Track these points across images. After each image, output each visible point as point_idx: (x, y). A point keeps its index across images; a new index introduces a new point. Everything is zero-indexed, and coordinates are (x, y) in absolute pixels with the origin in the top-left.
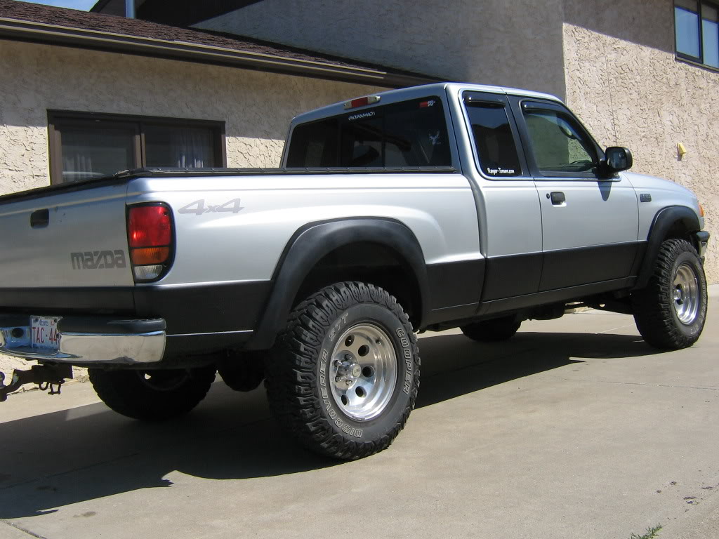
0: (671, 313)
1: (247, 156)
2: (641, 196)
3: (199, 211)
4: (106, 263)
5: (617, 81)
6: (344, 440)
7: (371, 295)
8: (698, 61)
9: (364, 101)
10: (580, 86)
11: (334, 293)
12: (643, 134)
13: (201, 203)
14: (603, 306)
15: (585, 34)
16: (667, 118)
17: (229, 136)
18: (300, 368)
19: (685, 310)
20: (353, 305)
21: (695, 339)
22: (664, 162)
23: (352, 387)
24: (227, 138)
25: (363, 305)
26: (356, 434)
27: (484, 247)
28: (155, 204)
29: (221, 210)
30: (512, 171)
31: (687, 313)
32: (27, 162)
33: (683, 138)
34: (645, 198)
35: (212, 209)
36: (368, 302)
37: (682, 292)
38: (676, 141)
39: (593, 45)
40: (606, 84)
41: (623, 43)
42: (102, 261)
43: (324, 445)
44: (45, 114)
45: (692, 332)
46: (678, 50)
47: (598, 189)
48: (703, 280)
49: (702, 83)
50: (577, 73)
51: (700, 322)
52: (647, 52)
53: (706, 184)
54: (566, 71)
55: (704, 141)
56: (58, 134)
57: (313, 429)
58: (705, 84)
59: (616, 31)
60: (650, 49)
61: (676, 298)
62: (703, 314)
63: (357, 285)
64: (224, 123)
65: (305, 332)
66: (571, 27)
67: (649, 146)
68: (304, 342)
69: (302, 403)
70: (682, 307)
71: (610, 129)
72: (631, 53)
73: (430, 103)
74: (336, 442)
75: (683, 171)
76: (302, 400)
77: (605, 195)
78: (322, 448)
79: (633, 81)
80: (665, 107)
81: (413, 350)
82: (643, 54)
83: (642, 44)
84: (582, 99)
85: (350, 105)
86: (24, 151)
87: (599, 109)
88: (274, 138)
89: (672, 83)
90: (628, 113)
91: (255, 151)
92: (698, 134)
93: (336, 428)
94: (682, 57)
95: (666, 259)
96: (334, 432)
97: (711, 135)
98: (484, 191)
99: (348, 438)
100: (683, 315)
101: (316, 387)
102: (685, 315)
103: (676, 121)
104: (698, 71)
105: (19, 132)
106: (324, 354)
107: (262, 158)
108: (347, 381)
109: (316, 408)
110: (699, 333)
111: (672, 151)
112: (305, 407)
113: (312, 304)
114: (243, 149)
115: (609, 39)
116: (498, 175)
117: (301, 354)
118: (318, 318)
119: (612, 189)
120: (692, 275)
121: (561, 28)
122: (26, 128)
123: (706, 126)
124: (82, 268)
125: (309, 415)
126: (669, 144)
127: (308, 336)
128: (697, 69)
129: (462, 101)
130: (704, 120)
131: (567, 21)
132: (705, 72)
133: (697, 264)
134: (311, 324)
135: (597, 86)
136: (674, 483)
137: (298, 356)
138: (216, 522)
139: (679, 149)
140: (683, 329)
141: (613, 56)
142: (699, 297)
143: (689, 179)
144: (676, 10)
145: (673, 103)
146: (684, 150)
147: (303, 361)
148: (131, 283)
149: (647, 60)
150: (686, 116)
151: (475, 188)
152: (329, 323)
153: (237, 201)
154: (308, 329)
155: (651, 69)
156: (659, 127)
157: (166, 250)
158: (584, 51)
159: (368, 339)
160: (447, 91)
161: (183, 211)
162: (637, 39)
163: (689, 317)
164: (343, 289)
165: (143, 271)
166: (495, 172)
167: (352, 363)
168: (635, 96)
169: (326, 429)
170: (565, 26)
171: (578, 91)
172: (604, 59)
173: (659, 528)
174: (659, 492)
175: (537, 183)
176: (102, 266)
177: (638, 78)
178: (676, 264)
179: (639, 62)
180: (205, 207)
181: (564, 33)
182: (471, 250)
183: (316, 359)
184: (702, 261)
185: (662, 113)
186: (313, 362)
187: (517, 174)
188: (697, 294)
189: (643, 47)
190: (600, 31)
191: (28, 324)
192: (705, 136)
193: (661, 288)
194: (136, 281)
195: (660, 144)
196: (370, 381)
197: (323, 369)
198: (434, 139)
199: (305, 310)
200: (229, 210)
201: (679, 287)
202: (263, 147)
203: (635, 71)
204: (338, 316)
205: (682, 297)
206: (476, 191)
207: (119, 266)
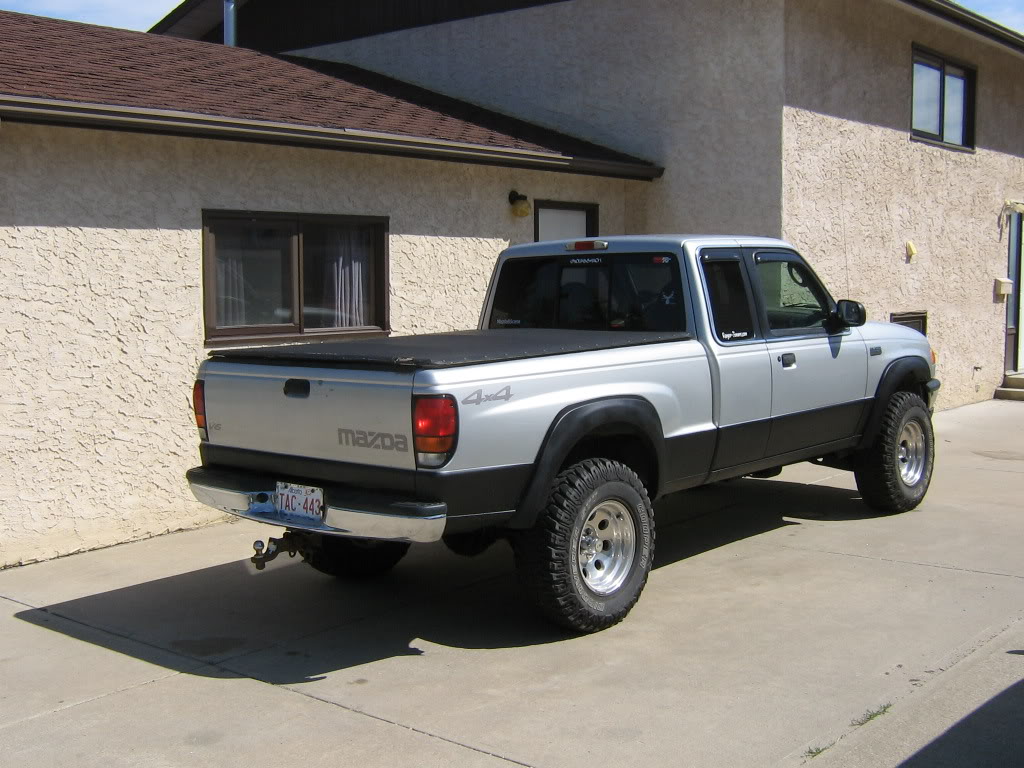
0: (895, 473)
1: (411, 257)
2: (872, 350)
3: (478, 401)
4: (383, 444)
5: (840, 171)
6: (589, 614)
7: (616, 472)
8: (936, 139)
9: (590, 245)
10: (798, 179)
11: (585, 472)
12: (867, 234)
13: (479, 392)
14: (821, 460)
15: (807, 117)
16: (896, 211)
17: (392, 234)
18: (554, 546)
19: (909, 469)
20: (602, 483)
21: (918, 501)
22: (889, 266)
23: (591, 561)
24: (390, 236)
25: (609, 483)
26: (598, 608)
27: (715, 418)
28: (438, 396)
29: (495, 398)
30: (745, 334)
31: (911, 473)
32: (180, 271)
33: (913, 236)
34: (876, 352)
35: (489, 398)
36: (615, 480)
37: (907, 450)
38: (905, 240)
39: (816, 129)
40: (829, 175)
41: (850, 125)
42: (379, 442)
43: (571, 618)
44: (200, 215)
45: (916, 495)
46: (914, 127)
47: (828, 346)
48: (930, 437)
49: (940, 165)
50: (796, 165)
51: (924, 483)
52: (878, 133)
53: (938, 290)
54: (784, 163)
55: (938, 237)
56: (212, 237)
57: (563, 603)
58: (944, 167)
59: (842, 112)
60: (882, 129)
61: (901, 457)
62: (928, 474)
63: (604, 464)
64: (388, 218)
65: (560, 510)
66: (793, 110)
67: (874, 248)
68: (559, 521)
69: (555, 579)
70: (906, 465)
71: (830, 230)
72: (858, 135)
73: (666, 260)
74: (581, 616)
75: (911, 276)
76: (555, 576)
77: (835, 351)
78: (569, 621)
79: (859, 170)
80: (895, 198)
81: (650, 525)
82: (873, 136)
83: (872, 124)
84: (800, 198)
85: (573, 248)
86: (177, 259)
87: (819, 207)
88: (441, 235)
89: (905, 169)
90: (851, 209)
91: (420, 251)
92: (932, 229)
93: (582, 602)
94: (919, 136)
95: (893, 416)
96: (581, 606)
97: (947, 229)
98: (718, 358)
99: (593, 611)
100: (907, 475)
101: (568, 564)
102: (909, 475)
103: (906, 215)
104: (936, 151)
105: (172, 235)
106: (576, 532)
107: (427, 259)
108: (587, 554)
109: (567, 583)
110: (923, 495)
111: (900, 252)
112: (557, 582)
113: (564, 482)
114: (407, 248)
115: (834, 121)
116: (733, 339)
117: (556, 532)
118: (571, 497)
119: (842, 344)
120: (919, 431)
121: (781, 111)
122: (180, 232)
123: (942, 219)
124: (351, 444)
125: (560, 590)
126: (897, 244)
127: (562, 515)
128: (936, 148)
129: (699, 258)
130: (940, 211)
131: (790, 103)
132: (945, 151)
133: (926, 420)
134: (565, 503)
135: (818, 179)
136: (900, 666)
137: (553, 534)
138: (492, 691)
139: (908, 249)
140: (906, 492)
141: (838, 141)
142: (925, 456)
143: (917, 285)
144: (915, 65)
145: (904, 192)
146: (914, 250)
147: (557, 539)
148: (413, 467)
149: (877, 143)
150: (918, 208)
151: (710, 355)
152: (581, 501)
153: (508, 389)
154: (563, 508)
155: (881, 153)
156: (886, 223)
157: (450, 440)
158: (806, 139)
159: (609, 514)
160: (683, 249)
161: (465, 402)
162: (867, 118)
163: (912, 478)
164: (593, 468)
165: (426, 459)
166: (728, 336)
167: (593, 538)
168: (860, 187)
169: (574, 603)
170: (786, 109)
171: (796, 187)
172: (827, 146)
173: (889, 706)
174: (887, 674)
175: (768, 345)
176: (377, 447)
177: (866, 165)
178: (903, 422)
179: (868, 146)
180: (483, 397)
181: (784, 118)
182: (703, 421)
183: (569, 537)
184: (930, 413)
185: (890, 206)
186: (567, 540)
187: (749, 336)
188: (923, 455)
189: (873, 127)
190: (826, 111)
191: (274, 488)
192: (940, 230)
193: (887, 447)
194: (417, 464)
195: (887, 244)
196: (609, 555)
197: (574, 546)
198: (668, 298)
199: (557, 489)
200: (501, 398)
201: (904, 444)
202: (428, 246)
203: (862, 158)
204: (589, 495)
205: (907, 455)
206: (711, 359)
207: (399, 449)
